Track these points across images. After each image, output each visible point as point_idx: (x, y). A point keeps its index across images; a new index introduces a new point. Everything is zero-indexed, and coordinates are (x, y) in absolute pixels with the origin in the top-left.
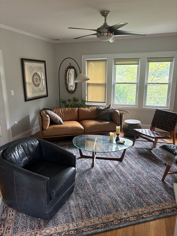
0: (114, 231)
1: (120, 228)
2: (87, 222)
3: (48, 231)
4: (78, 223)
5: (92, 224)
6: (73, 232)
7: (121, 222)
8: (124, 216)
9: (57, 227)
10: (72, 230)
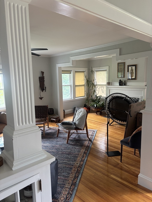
0: (84, 172)
1: (84, 169)
2: (70, 179)
3: (62, 199)
4: (68, 183)
5: (73, 177)
6: (72, 187)
7: (81, 167)
8: (78, 165)
9: (62, 193)
10: (71, 187)
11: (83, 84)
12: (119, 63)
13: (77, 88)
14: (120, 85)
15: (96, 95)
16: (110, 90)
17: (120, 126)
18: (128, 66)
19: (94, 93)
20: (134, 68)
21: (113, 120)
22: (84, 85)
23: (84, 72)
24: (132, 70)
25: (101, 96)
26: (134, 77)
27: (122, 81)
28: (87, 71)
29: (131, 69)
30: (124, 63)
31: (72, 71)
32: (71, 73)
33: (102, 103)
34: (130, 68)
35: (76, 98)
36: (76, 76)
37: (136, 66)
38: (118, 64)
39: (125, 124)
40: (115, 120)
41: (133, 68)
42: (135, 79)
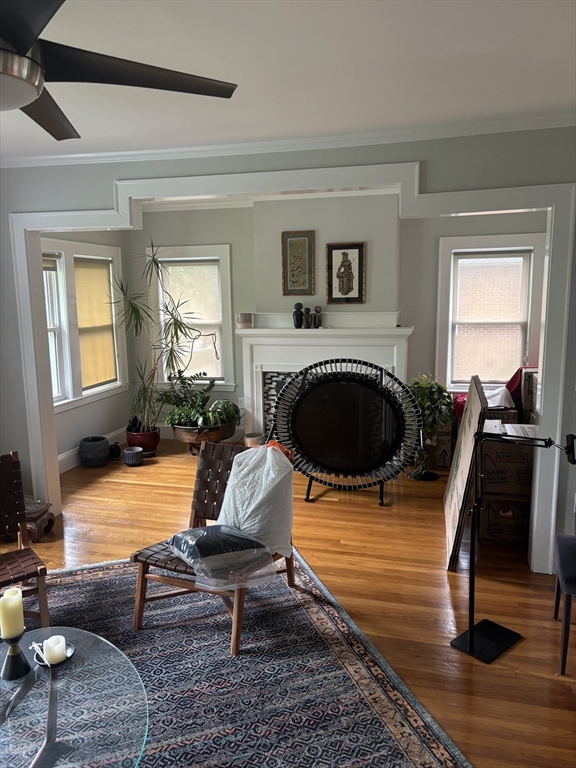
11: (108, 323)
12: (289, 233)
13: (85, 343)
14: (298, 325)
15: (180, 372)
16: (252, 347)
17: (347, 497)
18: (331, 248)
19: (170, 364)
20: (353, 254)
21: (308, 475)
22: (109, 328)
23: (105, 264)
24: (346, 264)
25: (205, 374)
26: (354, 294)
27: (308, 310)
28: (119, 262)
29: (343, 262)
30: (310, 235)
31: (59, 256)
32: (55, 269)
33: (223, 406)
34: (337, 255)
35: (85, 393)
36: (76, 285)
37: (360, 247)
38: (283, 237)
39: (360, 487)
40: (314, 474)
41: (350, 258)
42: (359, 300)
